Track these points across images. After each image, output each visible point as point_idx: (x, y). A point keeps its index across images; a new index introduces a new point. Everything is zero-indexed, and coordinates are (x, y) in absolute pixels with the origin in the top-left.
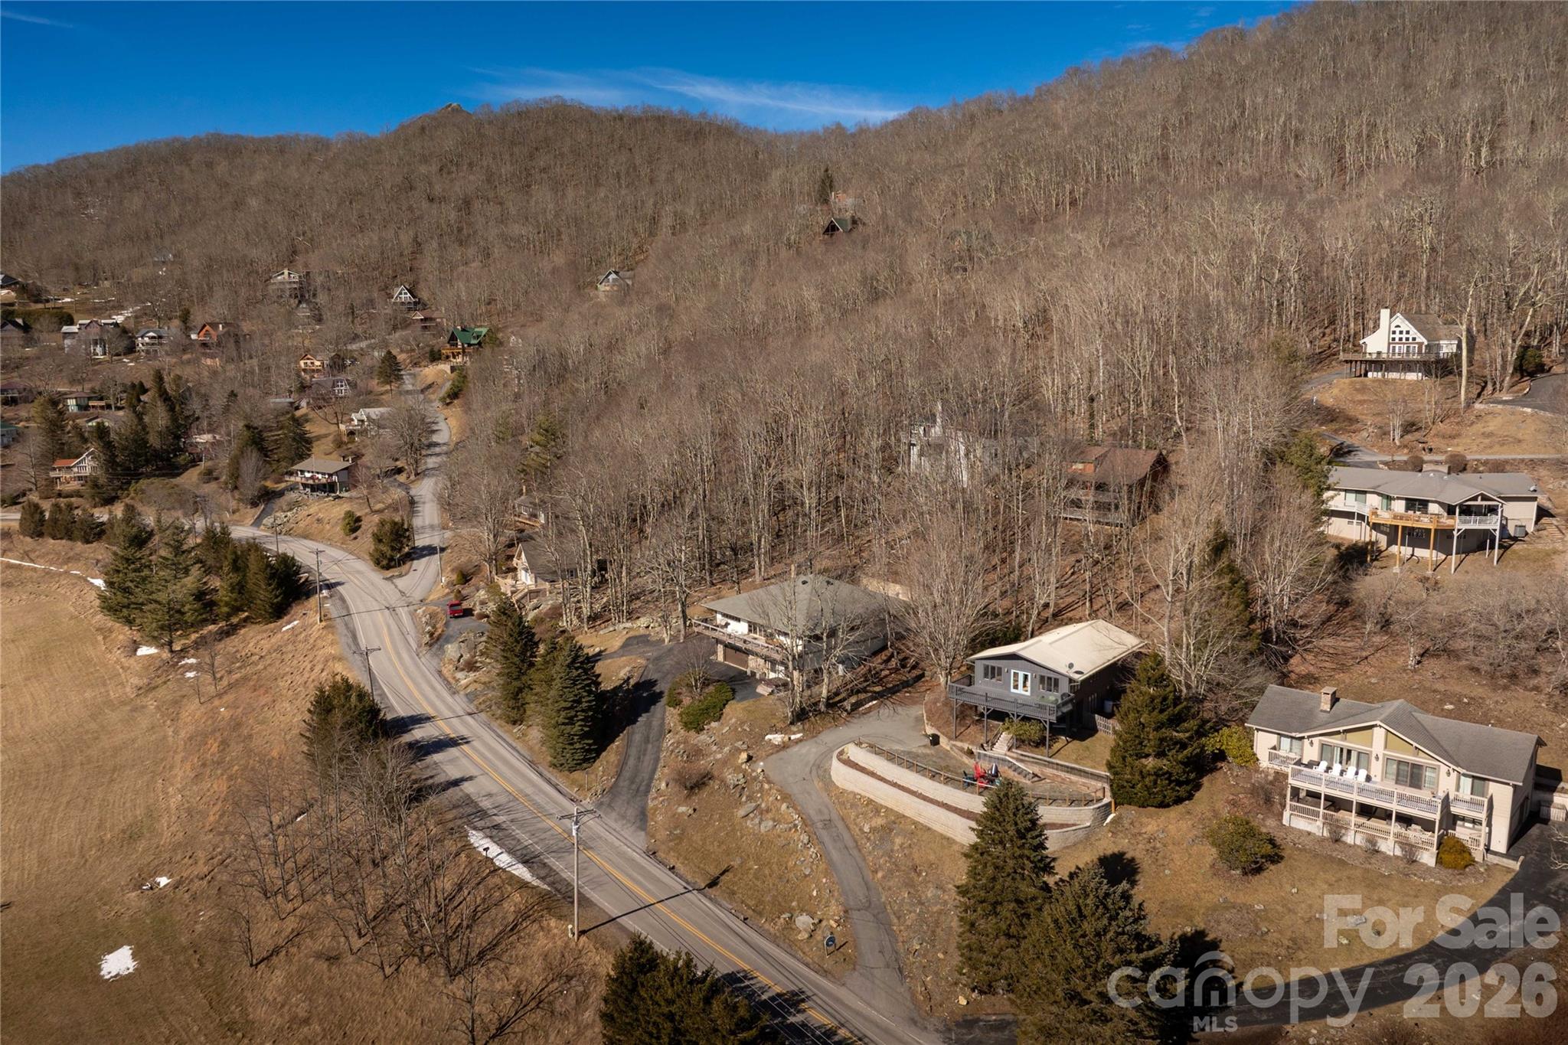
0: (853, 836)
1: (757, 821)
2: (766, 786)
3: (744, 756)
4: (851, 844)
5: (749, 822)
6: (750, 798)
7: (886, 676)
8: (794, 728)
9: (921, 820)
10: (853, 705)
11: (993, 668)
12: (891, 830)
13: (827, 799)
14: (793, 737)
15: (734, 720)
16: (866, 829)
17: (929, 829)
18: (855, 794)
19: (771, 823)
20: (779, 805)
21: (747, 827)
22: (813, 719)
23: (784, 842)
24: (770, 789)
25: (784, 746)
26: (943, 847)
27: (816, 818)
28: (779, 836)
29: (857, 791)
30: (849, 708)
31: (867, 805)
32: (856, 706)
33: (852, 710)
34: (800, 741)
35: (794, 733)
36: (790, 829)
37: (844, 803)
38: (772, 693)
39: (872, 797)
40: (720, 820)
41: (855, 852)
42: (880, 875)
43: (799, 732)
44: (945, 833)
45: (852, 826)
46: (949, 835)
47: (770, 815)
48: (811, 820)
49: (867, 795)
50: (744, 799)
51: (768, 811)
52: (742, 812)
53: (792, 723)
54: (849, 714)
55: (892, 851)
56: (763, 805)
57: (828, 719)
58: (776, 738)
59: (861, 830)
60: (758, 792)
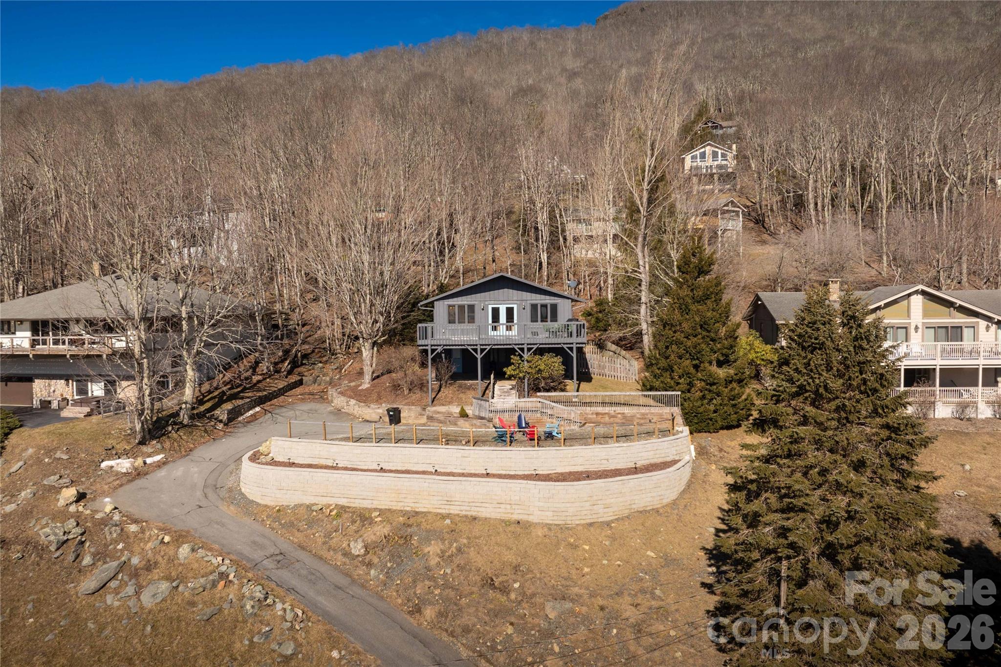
0: (336, 567)
1: (130, 590)
2: (133, 528)
3: (70, 493)
4: (343, 581)
5: (109, 599)
6: (101, 556)
7: (259, 382)
8: (145, 449)
9: (454, 510)
10: (230, 412)
11: (461, 307)
12: (407, 539)
13: (257, 526)
14: (149, 461)
15: (31, 451)
16: (357, 548)
17: (475, 519)
18: (309, 507)
19: (164, 586)
20: (171, 551)
21: (108, 608)
22: (174, 435)
23: (209, 611)
24: (143, 531)
25: (138, 474)
26: (517, 536)
27: (257, 555)
28: (193, 604)
29: (308, 500)
30: (224, 417)
31: (338, 515)
32: (234, 415)
33: (230, 420)
34: (160, 465)
35: (150, 456)
36: (214, 584)
37: (292, 524)
38: (89, 415)
39: (343, 502)
40: (37, 612)
41: (357, 591)
42: (429, 612)
43: (156, 453)
44: (506, 517)
45: (329, 555)
46: (516, 517)
47: (156, 574)
48: (249, 560)
49: (332, 501)
50: (87, 560)
51: (149, 567)
52: (89, 583)
53: (142, 443)
54: (226, 424)
55: (428, 569)
56: (135, 561)
57: (197, 433)
58: (124, 465)
59: (346, 554)
60: (117, 542)
